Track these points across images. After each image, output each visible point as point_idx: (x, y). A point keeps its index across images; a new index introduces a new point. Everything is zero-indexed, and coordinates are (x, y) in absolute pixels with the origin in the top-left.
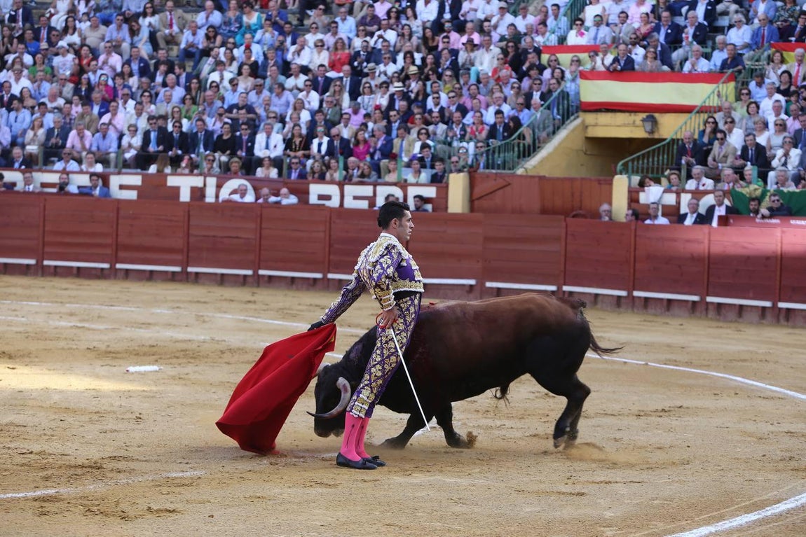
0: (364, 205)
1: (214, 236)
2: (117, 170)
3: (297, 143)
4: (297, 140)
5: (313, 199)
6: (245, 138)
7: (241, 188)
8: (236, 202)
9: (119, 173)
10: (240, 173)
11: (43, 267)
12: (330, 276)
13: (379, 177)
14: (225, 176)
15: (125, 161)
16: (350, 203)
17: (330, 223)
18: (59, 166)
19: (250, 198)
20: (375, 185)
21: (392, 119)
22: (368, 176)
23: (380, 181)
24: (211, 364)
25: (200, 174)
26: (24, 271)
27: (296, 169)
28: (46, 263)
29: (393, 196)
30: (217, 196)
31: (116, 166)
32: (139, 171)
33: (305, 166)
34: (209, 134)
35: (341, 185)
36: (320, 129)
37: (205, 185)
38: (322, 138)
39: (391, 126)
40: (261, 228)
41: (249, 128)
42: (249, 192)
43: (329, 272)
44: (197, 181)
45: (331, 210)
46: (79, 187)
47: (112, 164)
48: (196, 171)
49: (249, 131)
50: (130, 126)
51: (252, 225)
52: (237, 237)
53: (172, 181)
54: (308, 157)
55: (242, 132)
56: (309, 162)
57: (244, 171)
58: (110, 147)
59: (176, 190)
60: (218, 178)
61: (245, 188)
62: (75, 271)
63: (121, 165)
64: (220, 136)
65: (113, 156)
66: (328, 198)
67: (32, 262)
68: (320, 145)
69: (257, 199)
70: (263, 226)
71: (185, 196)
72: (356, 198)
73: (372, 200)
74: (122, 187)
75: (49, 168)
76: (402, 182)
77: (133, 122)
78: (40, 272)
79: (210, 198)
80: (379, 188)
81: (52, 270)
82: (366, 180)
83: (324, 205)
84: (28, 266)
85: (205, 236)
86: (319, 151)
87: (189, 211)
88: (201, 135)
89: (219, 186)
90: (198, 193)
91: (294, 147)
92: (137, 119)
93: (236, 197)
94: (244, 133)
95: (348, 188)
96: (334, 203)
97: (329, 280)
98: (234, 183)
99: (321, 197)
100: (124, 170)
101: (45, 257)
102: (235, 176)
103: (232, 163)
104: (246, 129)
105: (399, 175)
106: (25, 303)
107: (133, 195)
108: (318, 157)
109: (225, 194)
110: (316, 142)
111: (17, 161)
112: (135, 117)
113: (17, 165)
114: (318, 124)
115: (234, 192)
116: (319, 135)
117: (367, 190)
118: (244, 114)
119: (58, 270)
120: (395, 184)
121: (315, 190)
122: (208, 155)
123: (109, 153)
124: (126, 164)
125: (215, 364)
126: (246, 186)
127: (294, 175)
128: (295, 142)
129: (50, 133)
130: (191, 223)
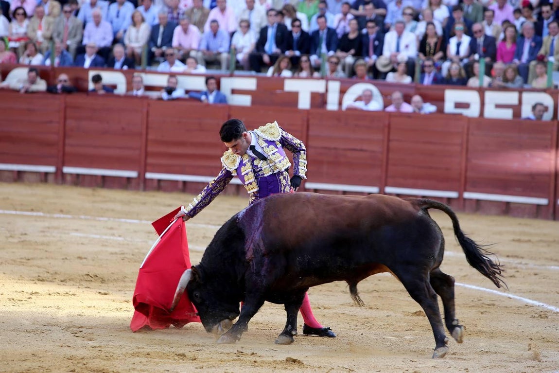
0: (508, 114)
1: (335, 149)
2: (228, 73)
3: (432, 45)
4: (432, 41)
5: (449, 107)
6: (372, 36)
7: (366, 93)
8: (362, 111)
9: (231, 76)
10: (367, 78)
11: (146, 180)
12: (467, 195)
13: (526, 81)
14: (350, 80)
15: (237, 62)
16: (491, 112)
17: (468, 135)
18: (163, 67)
19: (376, 105)
20: (521, 91)
21: (544, 15)
22: (513, 80)
23: (526, 86)
24: (326, 293)
25: (322, 78)
26: (125, 184)
27: (430, 73)
28: (149, 175)
29: (541, 104)
30: (340, 103)
31: (228, 68)
32: (253, 73)
33: (439, 69)
34: (331, 32)
35: (481, 91)
36: (459, 27)
37: (327, 90)
38: (460, 37)
39: (543, 23)
40: (389, 140)
41: (377, 24)
42: (374, 98)
43: (465, 190)
44: (318, 86)
45: (470, 120)
46: (187, 92)
47: (224, 65)
48: (316, 74)
49: (377, 29)
50: (242, 21)
51: (379, 136)
52: (361, 150)
53: (290, 85)
54: (445, 58)
55: (370, 31)
56: (446, 65)
57: (371, 75)
58: (221, 46)
59: (294, 96)
60: (342, 81)
61: (369, 93)
62: (180, 186)
63: (233, 66)
64: (346, 35)
65: (224, 56)
66: (466, 106)
67: (133, 174)
68: (459, 45)
69: (385, 106)
70: (391, 137)
71: (304, 103)
72: (498, 106)
73: (517, 109)
74: (234, 92)
75: (153, 68)
76: (553, 87)
77: (246, 17)
78: (142, 185)
79: (332, 105)
80: (525, 96)
81: (156, 184)
82: (510, 85)
83: (460, 115)
84: (129, 179)
85: (326, 148)
86: (458, 53)
87: (308, 121)
88: (323, 35)
89: (343, 92)
90: (319, 100)
91: (428, 49)
92: (250, 14)
93: (360, 105)
94: (371, 31)
95: (490, 96)
96: (473, 112)
97: (465, 200)
98: (358, 89)
99: (458, 105)
100: (237, 73)
101: (148, 168)
102: (361, 79)
103: (358, 66)
104: (373, 27)
105: (550, 80)
106: (123, 220)
107: (245, 101)
108: (456, 59)
109: (349, 101)
110: (453, 42)
111: (118, 61)
112: (247, 12)
113: (118, 65)
114: (457, 21)
115: (359, 99)
116: (458, 33)
117: (511, 98)
118: (370, 9)
119: (162, 184)
120: (544, 91)
121: (452, 96)
122: (332, 57)
123: (220, 53)
124: (239, 66)
125: (331, 293)
126: (371, 91)
127: (428, 80)
128: (429, 44)
129: (155, 29)
130: (311, 133)
